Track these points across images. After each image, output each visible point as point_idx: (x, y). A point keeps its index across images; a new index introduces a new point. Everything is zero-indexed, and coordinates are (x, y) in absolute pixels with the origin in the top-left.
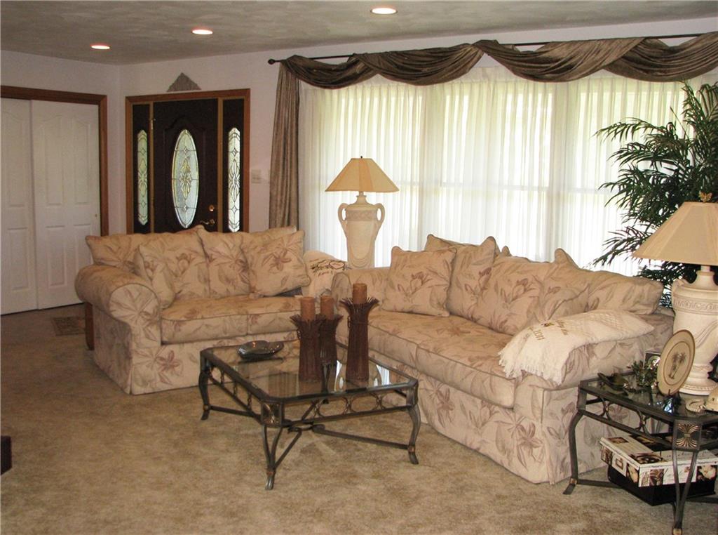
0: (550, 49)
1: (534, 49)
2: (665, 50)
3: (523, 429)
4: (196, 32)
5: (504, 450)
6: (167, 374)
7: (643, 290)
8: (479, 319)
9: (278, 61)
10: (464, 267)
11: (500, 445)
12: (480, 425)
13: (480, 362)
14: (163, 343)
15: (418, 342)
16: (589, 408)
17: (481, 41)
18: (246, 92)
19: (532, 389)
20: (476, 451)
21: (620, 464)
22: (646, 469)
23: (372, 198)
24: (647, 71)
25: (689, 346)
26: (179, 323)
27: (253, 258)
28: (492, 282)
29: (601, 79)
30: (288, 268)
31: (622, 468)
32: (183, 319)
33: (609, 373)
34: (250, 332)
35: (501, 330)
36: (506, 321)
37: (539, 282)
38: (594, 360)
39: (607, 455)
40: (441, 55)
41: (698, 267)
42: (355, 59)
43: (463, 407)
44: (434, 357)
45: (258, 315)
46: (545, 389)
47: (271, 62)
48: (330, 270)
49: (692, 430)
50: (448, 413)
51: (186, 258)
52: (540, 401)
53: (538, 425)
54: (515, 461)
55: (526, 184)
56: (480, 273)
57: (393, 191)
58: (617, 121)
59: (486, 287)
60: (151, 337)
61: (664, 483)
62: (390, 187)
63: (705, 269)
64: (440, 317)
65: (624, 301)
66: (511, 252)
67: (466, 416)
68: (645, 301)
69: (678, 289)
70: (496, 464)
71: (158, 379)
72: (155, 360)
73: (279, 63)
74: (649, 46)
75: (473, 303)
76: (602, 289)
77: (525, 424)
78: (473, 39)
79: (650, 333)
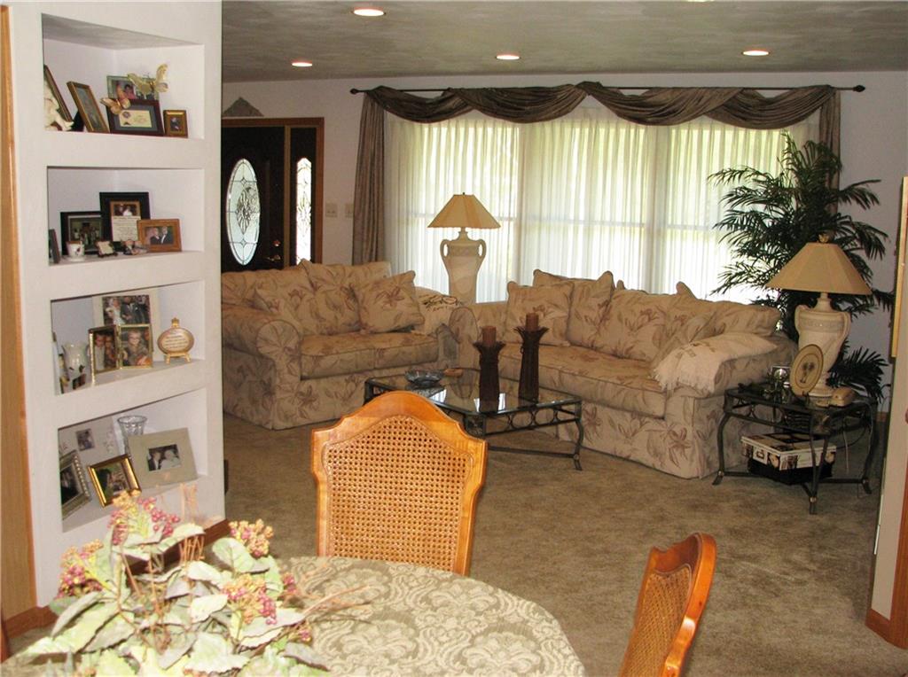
0: (654, 93)
1: (639, 93)
2: (760, 100)
3: (675, 434)
4: (294, 64)
5: (656, 454)
6: (306, 408)
7: (764, 316)
8: (602, 347)
9: (361, 91)
10: (583, 300)
11: (651, 450)
12: (631, 435)
13: (629, 381)
14: (303, 379)
15: (560, 367)
16: (736, 411)
17: (585, 83)
18: (320, 121)
19: (683, 399)
20: (627, 459)
21: (761, 455)
22: (784, 456)
23: (474, 234)
24: (744, 119)
25: (817, 357)
26: (317, 358)
27: (364, 295)
28: (614, 312)
29: (701, 125)
30: (402, 306)
31: (763, 458)
32: (321, 354)
33: (746, 383)
34: (376, 366)
35: (627, 356)
36: (632, 348)
37: (662, 312)
38: (734, 373)
39: (748, 450)
40: (543, 94)
41: (818, 295)
42: (450, 93)
43: (611, 422)
44: (581, 380)
45: (384, 349)
46: (696, 398)
47: (354, 91)
48: (444, 304)
49: (825, 419)
50: (595, 428)
51: (298, 294)
52: (692, 409)
53: (689, 429)
54: (668, 462)
55: (628, 220)
56: (599, 305)
57: (495, 228)
58: (727, 167)
59: (608, 317)
60: (294, 373)
61: (798, 467)
62: (491, 223)
63: (824, 296)
64: (562, 346)
65: (748, 325)
66: (626, 286)
67: (615, 429)
68: (765, 324)
69: (801, 312)
70: (648, 467)
71: (298, 414)
72: (296, 395)
73: (363, 94)
74: (747, 96)
75: (593, 333)
76: (727, 315)
77: (677, 430)
78: (576, 80)
79: (773, 352)
